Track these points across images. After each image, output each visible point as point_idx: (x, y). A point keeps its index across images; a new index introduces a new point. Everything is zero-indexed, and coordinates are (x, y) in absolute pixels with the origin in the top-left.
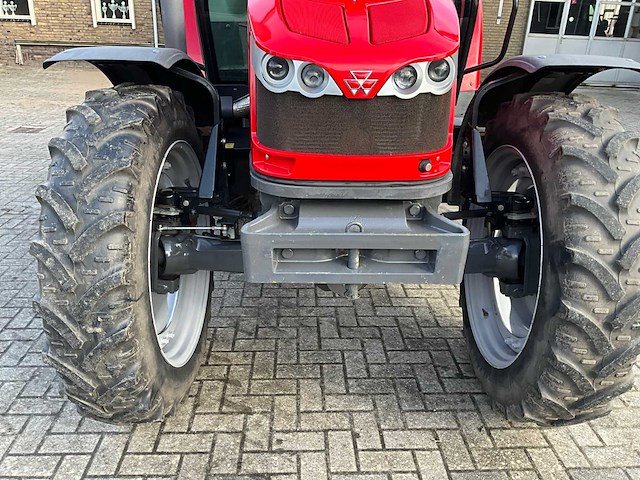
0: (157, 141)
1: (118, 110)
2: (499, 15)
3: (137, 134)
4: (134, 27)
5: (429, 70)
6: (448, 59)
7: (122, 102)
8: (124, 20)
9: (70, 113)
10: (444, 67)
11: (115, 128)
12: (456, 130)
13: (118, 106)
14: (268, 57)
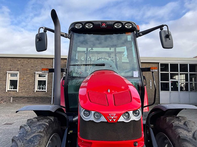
0: (47, 136)
1: (36, 126)
2: (151, 86)
3: (41, 134)
4: (46, 92)
5: (133, 113)
6: (139, 109)
7: (38, 123)
8: (44, 90)
9: (21, 127)
10: (137, 112)
11: (34, 132)
12: (144, 125)
13: (37, 125)
14: (84, 110)
